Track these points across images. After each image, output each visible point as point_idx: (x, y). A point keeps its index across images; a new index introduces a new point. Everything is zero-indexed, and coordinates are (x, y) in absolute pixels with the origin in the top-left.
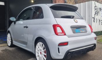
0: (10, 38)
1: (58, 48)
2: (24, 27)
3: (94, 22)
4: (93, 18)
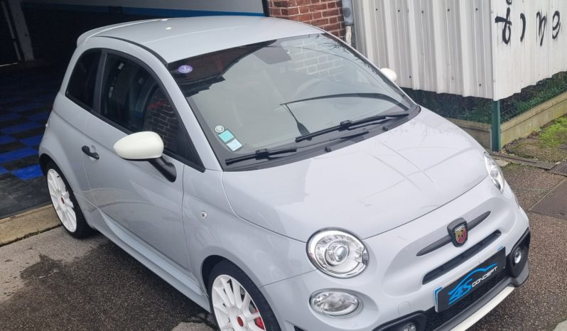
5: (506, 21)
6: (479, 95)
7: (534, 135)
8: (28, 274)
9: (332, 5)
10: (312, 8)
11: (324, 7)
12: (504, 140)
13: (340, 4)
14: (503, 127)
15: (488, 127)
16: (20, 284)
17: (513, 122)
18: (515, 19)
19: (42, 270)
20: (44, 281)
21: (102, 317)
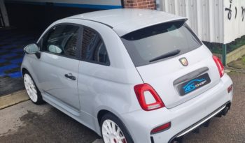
0: (33, 86)
1: (152, 138)
2: (66, 76)
3: (229, 19)
4: (226, 9)
5: (230, 10)
6: (217, 42)
7: (239, 59)
8: (24, 118)
9: (151, 3)
10: (143, 4)
11: (148, 3)
12: (227, 61)
13: (155, 2)
14: (227, 55)
15: (221, 56)
16: (21, 123)
17: (231, 53)
18: (233, 9)
19: (29, 117)
20: (31, 122)
21: (61, 137)
